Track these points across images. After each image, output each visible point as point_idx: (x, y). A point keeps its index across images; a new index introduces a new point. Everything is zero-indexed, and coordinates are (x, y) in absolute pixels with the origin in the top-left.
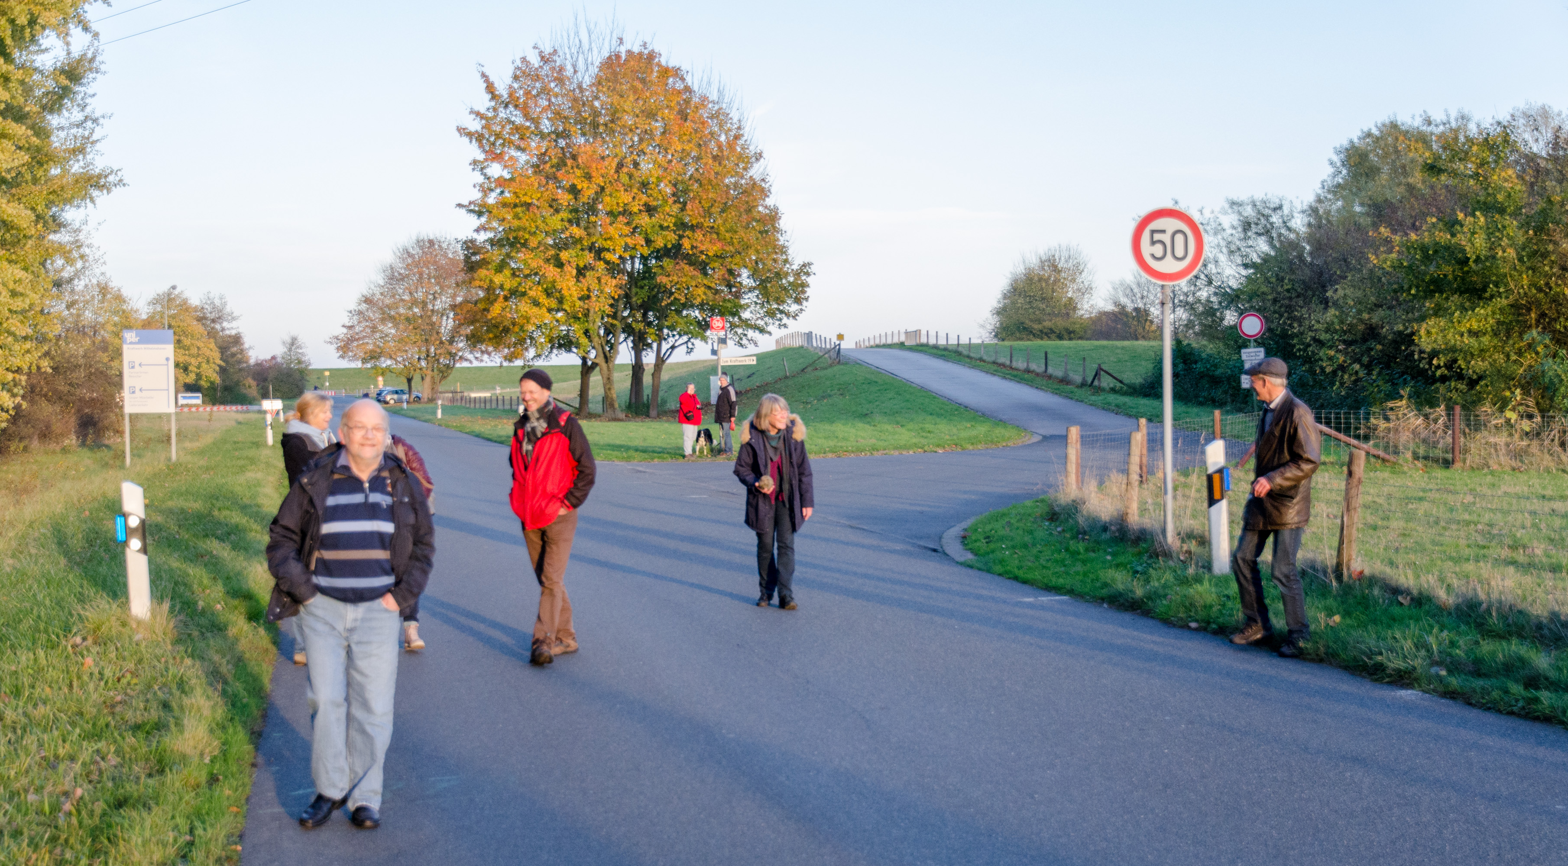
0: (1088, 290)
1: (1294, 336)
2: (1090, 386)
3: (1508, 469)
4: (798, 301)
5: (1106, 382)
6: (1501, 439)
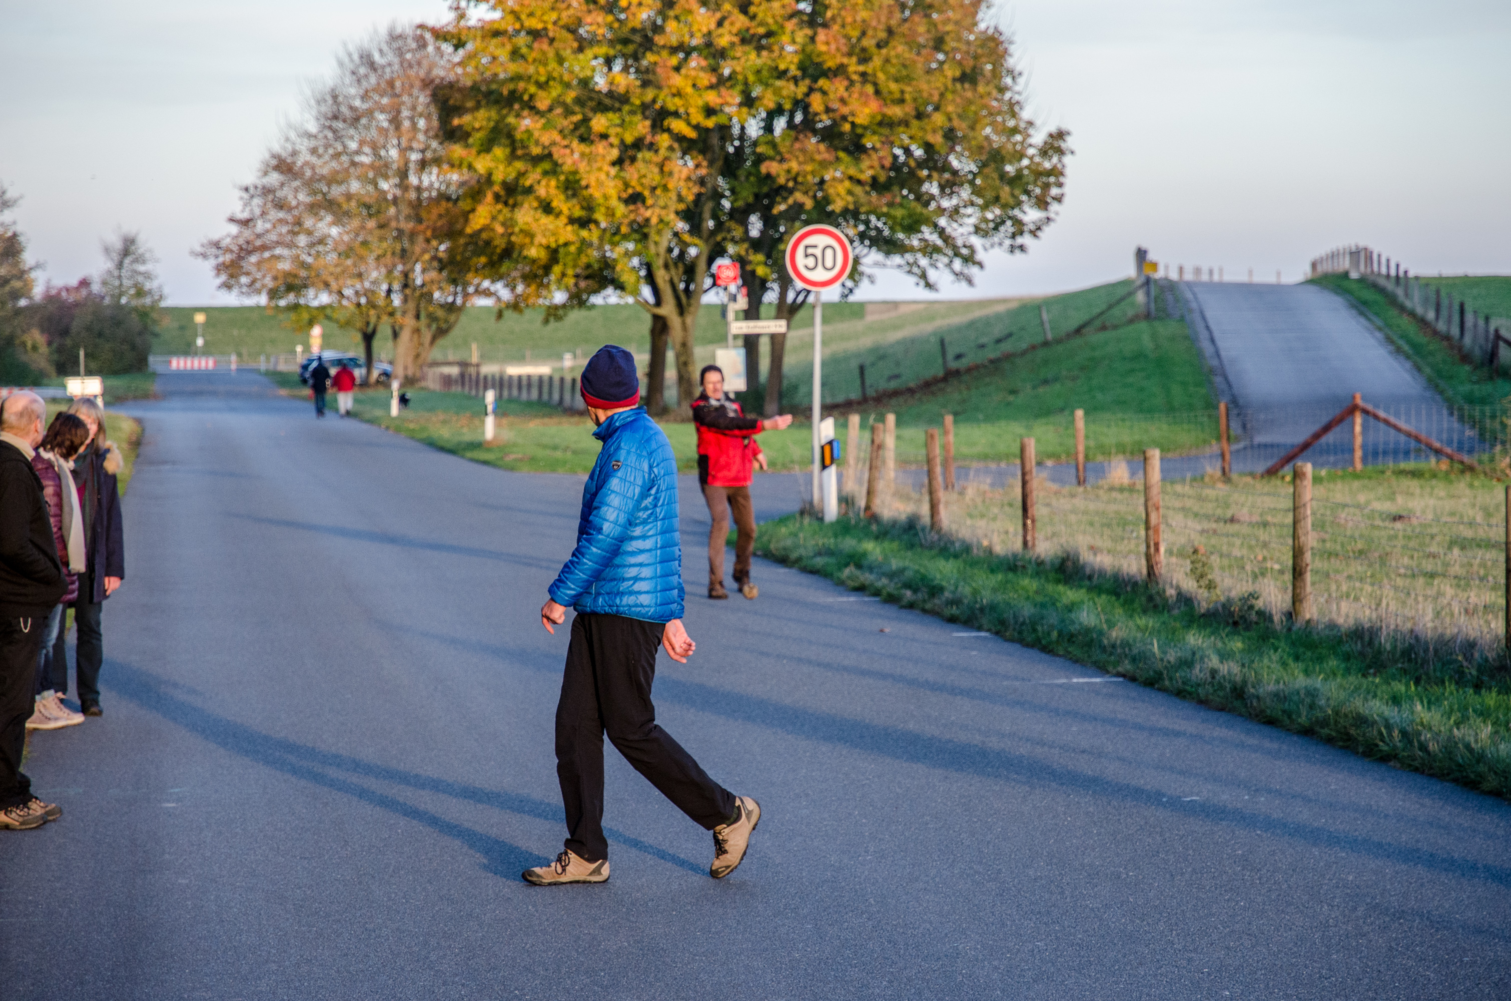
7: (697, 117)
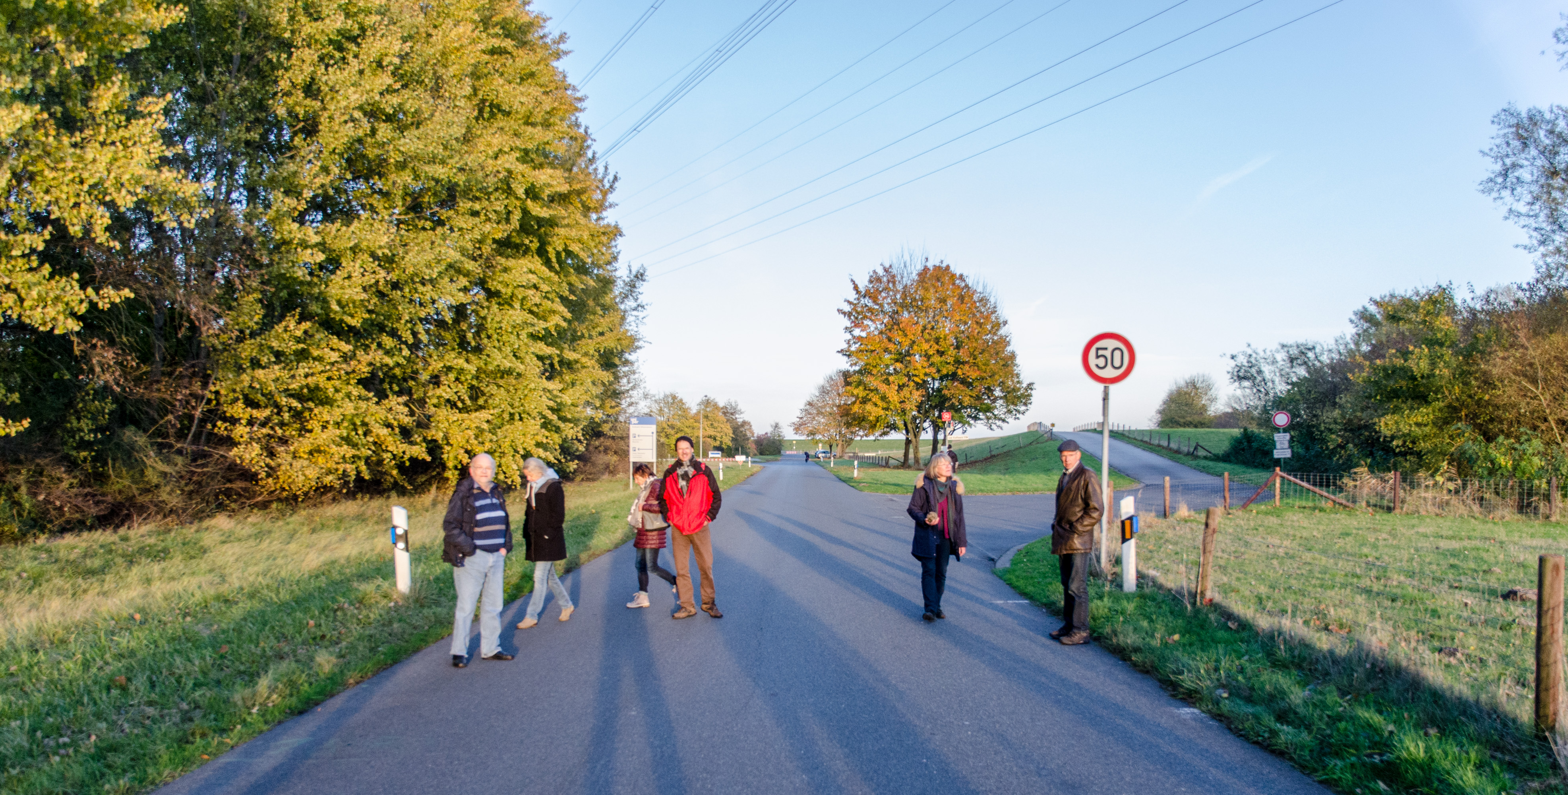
0: (1213, 400)
1: (1313, 426)
2: (1192, 455)
3: (1433, 515)
4: (1025, 404)
5: (1201, 453)
6: (1429, 495)
7: (922, 377)
